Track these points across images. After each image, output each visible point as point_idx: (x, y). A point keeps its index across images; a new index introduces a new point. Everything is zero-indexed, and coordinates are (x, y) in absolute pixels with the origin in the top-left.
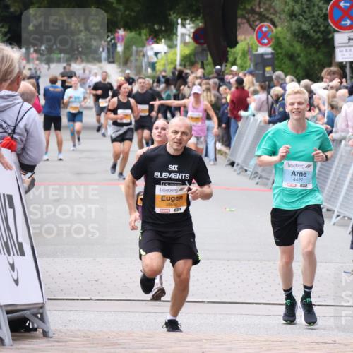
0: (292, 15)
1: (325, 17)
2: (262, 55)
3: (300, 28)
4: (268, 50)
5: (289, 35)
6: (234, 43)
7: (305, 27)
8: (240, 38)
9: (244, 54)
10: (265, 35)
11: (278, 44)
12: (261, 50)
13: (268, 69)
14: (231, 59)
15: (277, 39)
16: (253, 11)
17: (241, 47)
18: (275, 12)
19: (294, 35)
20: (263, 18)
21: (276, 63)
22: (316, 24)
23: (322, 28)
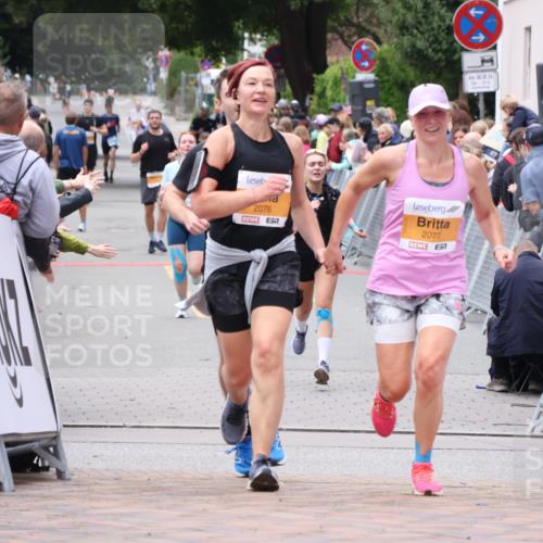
0: (403, 28)
1: (449, 30)
2: (361, 83)
3: (414, 46)
4: (370, 76)
5: (398, 56)
6: (322, 67)
7: (420, 44)
8: (330, 59)
9: (336, 83)
10: (365, 56)
11: (383, 69)
12: (360, 77)
13: (370, 103)
14: (318, 89)
15: (383, 60)
16: (348, 23)
17: (331, 72)
18: (379, 24)
19: (407, 55)
20: (362, 31)
21: (381, 94)
22: (436, 40)
23: (445, 46)
